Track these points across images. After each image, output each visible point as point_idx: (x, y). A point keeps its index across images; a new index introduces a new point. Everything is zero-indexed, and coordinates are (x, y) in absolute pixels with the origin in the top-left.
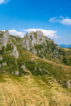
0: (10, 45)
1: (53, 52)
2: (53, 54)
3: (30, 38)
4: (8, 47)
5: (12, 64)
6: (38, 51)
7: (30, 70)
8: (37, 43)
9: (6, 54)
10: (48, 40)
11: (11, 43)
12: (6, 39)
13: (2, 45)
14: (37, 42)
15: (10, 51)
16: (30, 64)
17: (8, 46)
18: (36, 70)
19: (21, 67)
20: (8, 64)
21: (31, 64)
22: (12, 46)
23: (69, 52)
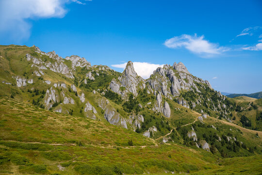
0: (145, 91)
1: (216, 105)
2: (218, 110)
3: (166, 78)
4: (142, 94)
5: (167, 130)
6: (191, 102)
7: (209, 141)
8: (183, 87)
9: (143, 109)
10: (198, 82)
11: (145, 87)
12: (133, 79)
13: (127, 91)
14: (181, 85)
15: (150, 103)
16: (201, 128)
17: (139, 92)
18: (220, 139)
19: (189, 135)
20: (158, 129)
21: (204, 129)
22: (149, 93)
23: (248, 105)
